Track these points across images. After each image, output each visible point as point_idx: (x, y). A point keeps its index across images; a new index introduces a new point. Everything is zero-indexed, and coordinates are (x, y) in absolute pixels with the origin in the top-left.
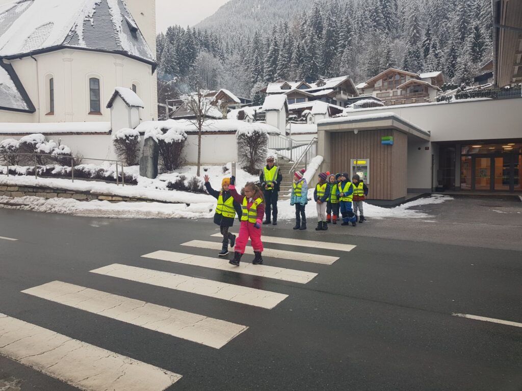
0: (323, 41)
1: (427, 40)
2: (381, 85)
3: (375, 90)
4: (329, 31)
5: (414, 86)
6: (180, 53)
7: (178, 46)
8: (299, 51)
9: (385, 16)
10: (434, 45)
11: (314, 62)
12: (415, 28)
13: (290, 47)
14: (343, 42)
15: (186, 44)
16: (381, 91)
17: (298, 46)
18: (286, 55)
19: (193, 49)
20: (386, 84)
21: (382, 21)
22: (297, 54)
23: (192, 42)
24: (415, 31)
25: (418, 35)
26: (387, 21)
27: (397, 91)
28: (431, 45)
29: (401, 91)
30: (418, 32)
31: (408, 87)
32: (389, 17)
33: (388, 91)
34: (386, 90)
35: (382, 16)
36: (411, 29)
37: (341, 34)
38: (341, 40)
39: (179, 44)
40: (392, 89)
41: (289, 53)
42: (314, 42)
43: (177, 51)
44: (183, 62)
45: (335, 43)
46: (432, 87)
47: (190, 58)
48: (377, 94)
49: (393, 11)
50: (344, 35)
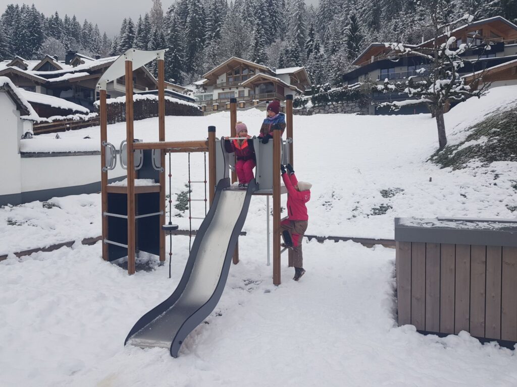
0: (187, 31)
1: (310, 41)
2: (225, 81)
3: (216, 88)
4: (193, 18)
5: (265, 84)
6: (19, 37)
7: (18, 28)
8: (155, 40)
9: (271, 15)
10: (316, 46)
11: (176, 55)
12: (299, 27)
13: (146, 34)
14: (210, 33)
15: (29, 27)
16: (223, 89)
17: (155, 33)
18: (141, 44)
19: (40, 33)
20: (231, 80)
21: (267, 20)
22: (153, 43)
23: (39, 24)
24: (299, 31)
25: (302, 36)
26: (274, 21)
27: (244, 91)
28: (314, 46)
29: (249, 91)
30: (302, 32)
31: (257, 85)
32: (276, 17)
33: (232, 90)
34: (230, 89)
35: (268, 14)
36: (295, 29)
37: (207, 23)
38: (208, 31)
39: (18, 26)
40: (237, 88)
41: (145, 42)
42: (177, 31)
43: (16, 34)
44: (22, 48)
45: (201, 35)
46: (288, 87)
47: (34, 45)
48: (219, 94)
49: (280, 10)
50: (211, 25)
